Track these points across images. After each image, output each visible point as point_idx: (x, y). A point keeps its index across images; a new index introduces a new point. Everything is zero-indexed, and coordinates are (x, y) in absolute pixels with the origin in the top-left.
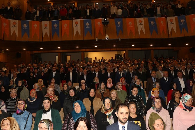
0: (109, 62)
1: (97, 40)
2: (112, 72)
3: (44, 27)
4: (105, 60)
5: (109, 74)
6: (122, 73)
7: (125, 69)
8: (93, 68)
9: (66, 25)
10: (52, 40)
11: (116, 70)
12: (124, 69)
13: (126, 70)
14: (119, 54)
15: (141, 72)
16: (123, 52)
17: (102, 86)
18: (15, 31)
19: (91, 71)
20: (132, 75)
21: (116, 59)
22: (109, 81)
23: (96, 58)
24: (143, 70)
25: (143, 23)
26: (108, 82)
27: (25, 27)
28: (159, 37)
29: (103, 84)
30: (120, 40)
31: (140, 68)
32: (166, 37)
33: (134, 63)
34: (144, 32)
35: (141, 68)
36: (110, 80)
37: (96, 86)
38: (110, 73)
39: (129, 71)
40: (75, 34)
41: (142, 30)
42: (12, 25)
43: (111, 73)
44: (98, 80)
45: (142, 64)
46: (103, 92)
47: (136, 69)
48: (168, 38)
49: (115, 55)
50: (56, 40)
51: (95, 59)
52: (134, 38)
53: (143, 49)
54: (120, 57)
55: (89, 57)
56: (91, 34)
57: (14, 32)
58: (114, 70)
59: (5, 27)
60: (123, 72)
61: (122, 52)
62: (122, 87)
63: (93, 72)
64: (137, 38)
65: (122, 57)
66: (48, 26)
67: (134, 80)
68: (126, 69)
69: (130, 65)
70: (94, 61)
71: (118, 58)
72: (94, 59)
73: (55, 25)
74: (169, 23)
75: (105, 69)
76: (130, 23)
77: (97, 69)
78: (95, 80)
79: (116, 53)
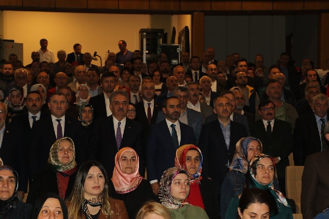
0: (114, 68)
2: (132, 115)
4: (92, 55)
5: (120, 125)
6: (182, 125)
7: (194, 103)
8: (37, 92)
11: (149, 106)
12: (190, 106)
13: (199, 110)
14: (158, 27)
15: (272, 124)
16: (180, 22)
17: (90, 184)
19: (26, 110)
20: (227, 134)
21: (145, 52)
22: (125, 159)
23: (44, 43)
24: (280, 113)
26: (120, 165)
29: (94, 171)
31: (265, 100)
33: (236, 78)
35: (270, 105)
36: (129, 157)
37: (62, 185)
38: (123, 122)
39: (216, 116)
43: (128, 121)
44: (72, 155)
45: (275, 84)
46: (93, 211)
47: (245, 108)
49: (142, 31)
51: (37, 48)
53: (277, 6)
54: (165, 41)
55: (8, 36)
58: (139, 106)
60: (184, 120)
61: (175, 18)
62: (188, 189)
63: (38, 115)
65: (176, 44)
67: (246, 157)
68: (198, 104)
69: (214, 87)
70: (35, 56)
71: (152, 48)
72: (31, 46)
75: (97, 104)
77: (62, 102)
78: (56, 153)
79: (145, 22)
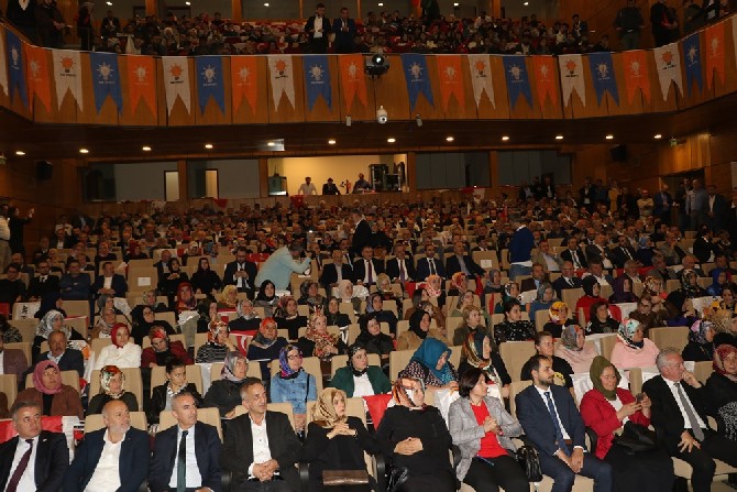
1: (349, 124)
3: (169, 77)
9: (244, 73)
10: (200, 123)
14: (383, 163)
18: (73, 92)
25: (488, 71)
27: (106, 78)
28: (536, 116)
30: (420, 123)
32: (556, 116)
34: (492, 100)
40: (277, 104)
41: (484, 94)
42: (58, 68)
48: (561, 118)
50: (213, 123)
52: (462, 117)
56: (330, 106)
57: (67, 94)
59: (35, 75)
64: (472, 116)
66: (185, 76)
73: (209, 73)
74: (564, 72)
76: (450, 71)
